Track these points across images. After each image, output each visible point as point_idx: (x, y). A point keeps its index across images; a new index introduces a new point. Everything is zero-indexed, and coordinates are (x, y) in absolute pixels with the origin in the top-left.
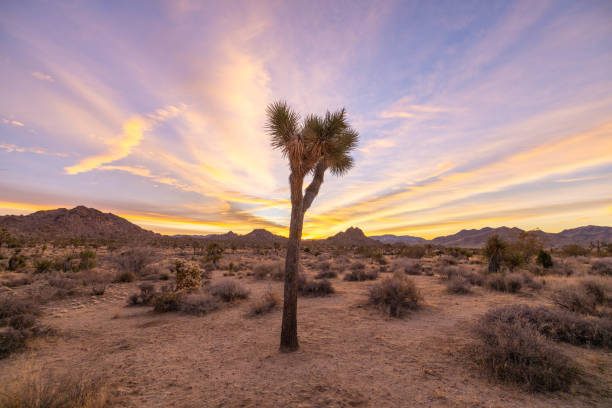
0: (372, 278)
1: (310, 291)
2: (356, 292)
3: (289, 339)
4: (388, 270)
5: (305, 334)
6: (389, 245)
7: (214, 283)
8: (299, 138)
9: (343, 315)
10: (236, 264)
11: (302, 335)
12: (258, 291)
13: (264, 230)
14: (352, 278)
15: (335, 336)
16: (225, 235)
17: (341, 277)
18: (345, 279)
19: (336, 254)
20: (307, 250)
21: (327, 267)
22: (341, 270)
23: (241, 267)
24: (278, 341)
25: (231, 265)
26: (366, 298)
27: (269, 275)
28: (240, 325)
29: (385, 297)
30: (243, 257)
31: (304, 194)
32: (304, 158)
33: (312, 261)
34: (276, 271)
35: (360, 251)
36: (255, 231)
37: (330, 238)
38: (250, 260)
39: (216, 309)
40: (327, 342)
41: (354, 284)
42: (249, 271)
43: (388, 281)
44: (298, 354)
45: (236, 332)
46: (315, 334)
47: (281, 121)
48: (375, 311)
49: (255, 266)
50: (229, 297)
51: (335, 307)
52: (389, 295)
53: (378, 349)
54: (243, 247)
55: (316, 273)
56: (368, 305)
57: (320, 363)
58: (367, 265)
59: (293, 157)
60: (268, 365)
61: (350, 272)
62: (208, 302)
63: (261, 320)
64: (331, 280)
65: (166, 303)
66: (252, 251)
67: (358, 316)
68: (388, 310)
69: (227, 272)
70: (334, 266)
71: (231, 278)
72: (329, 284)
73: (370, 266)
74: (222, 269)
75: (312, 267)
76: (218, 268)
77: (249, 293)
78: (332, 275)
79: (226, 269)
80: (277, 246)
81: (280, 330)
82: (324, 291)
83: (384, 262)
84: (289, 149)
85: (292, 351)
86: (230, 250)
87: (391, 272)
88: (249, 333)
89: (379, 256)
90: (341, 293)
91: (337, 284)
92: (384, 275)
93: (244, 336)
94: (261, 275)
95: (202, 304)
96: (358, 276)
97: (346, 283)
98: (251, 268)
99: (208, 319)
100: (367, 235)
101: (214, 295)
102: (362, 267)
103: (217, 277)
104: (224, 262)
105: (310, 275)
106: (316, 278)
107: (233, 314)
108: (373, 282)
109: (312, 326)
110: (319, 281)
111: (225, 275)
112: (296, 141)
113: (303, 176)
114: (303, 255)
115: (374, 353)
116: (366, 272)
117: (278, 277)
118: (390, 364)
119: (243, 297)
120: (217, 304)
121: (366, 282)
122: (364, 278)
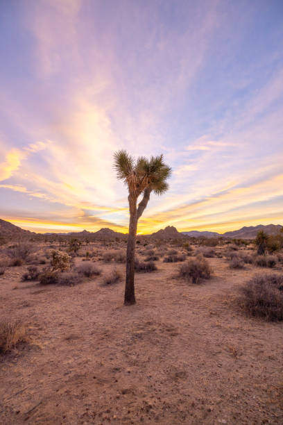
0: (181, 260)
1: (142, 269)
2: (171, 269)
3: (130, 298)
4: (193, 254)
5: (139, 295)
6: (194, 238)
7: (77, 265)
8: (135, 174)
9: (162, 283)
10: (91, 252)
11: (137, 295)
12: (108, 270)
13: (108, 229)
14: (169, 261)
15: (158, 295)
16: (81, 233)
17: (162, 260)
18: (164, 261)
19: (158, 245)
20: (138, 242)
21: (152, 253)
22: (162, 256)
23: (94, 254)
24: (123, 299)
25: (88, 254)
26: (178, 273)
27: (113, 260)
28: (98, 291)
29: (189, 272)
30: (94, 248)
31: (137, 207)
32: (138, 186)
33: (142, 250)
34: (118, 257)
35: (175, 242)
36: (102, 230)
37: (154, 234)
38: (99, 250)
39: (81, 282)
40: (153, 299)
41: (170, 264)
42: (100, 257)
43: (192, 261)
44: (135, 306)
45: (96, 295)
46: (146, 295)
47: (123, 162)
48: (183, 281)
49: (103, 254)
50: (89, 274)
51: (158, 279)
52: (192, 270)
53: (184, 302)
54: (94, 241)
55: (145, 258)
56: (179, 277)
57: (149, 310)
58: (179, 252)
59: (131, 185)
60: (118, 312)
61: (167, 257)
62: (75, 277)
63: (111, 287)
64: (155, 262)
65: (48, 278)
66: (100, 243)
67: (172, 283)
68: (191, 280)
69: (85, 258)
70: (157, 252)
71: (89, 262)
72: (154, 264)
73: (181, 252)
74: (81, 256)
75: (142, 253)
76: (78, 255)
77: (101, 271)
78: (156, 259)
79: (84, 256)
80: (117, 240)
81: (124, 293)
82: (151, 269)
83: (191, 250)
84: (128, 180)
85: (131, 304)
86: (85, 243)
87: (194, 256)
88: (104, 296)
89: (187, 246)
90: (161, 270)
91: (159, 265)
92: (189, 258)
93: (101, 297)
94: (108, 260)
95: (72, 278)
96: (173, 259)
97: (165, 263)
98: (101, 255)
99: (76, 288)
100: (179, 231)
101: (79, 273)
102: (176, 253)
103: (79, 261)
104: (82, 251)
105: (141, 259)
106: (145, 261)
107: (93, 284)
108: (182, 263)
109: (143, 290)
110: (147, 263)
111: (84, 260)
112: (133, 175)
113: (137, 196)
114: (136, 246)
115: (182, 304)
116: (178, 256)
117: (120, 261)
118: (190, 310)
119: (98, 274)
120: (82, 279)
121: (177, 263)
122: (177, 260)
